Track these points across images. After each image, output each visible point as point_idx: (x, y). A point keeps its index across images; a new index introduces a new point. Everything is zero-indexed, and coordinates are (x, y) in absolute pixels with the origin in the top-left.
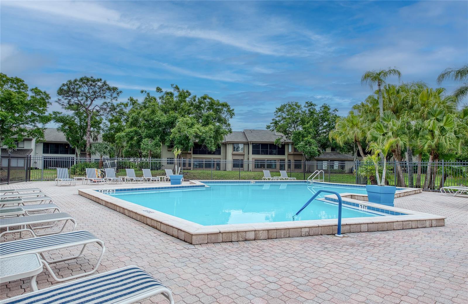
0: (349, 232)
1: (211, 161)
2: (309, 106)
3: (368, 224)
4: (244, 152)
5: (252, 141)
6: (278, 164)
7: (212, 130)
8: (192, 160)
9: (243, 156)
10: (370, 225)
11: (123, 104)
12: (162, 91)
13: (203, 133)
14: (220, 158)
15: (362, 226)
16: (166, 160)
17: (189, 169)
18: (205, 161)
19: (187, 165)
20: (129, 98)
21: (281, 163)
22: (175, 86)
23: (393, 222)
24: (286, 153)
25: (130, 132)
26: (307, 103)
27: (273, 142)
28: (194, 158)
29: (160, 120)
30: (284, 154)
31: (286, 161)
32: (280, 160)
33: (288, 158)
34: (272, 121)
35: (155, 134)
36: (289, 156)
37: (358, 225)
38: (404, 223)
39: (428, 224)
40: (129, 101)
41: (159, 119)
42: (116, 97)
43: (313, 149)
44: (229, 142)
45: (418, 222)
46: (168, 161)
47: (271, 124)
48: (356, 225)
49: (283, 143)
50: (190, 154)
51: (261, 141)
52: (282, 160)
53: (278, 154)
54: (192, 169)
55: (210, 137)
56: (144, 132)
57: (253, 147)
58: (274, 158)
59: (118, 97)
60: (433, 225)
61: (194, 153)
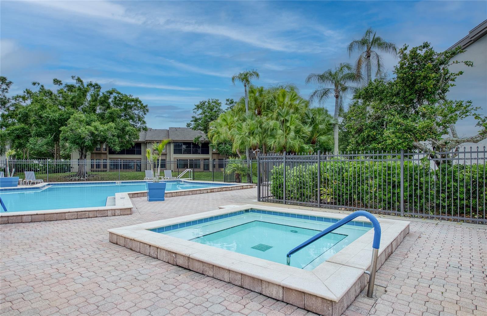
0: (7, 222)
1: (118, 162)
2: (231, 103)
3: (31, 215)
4: (166, 151)
5: (173, 139)
6: (202, 163)
7: (112, 128)
8: (108, 161)
9: (165, 156)
10: (33, 217)
11: (20, 97)
12: (61, 84)
13: (101, 131)
14: (141, 158)
15: (24, 218)
16: (77, 162)
17: (105, 171)
18: (123, 162)
19: (102, 167)
20: (25, 91)
21: (204, 162)
22: (77, 78)
23: (65, 213)
24: (210, 152)
25: (15, 130)
26: (227, 100)
27: (193, 141)
28: (110, 158)
29: (49, 117)
30: (208, 153)
31: (211, 160)
32: (204, 160)
33: (212, 158)
34: (192, 119)
35: (47, 132)
36: (213, 155)
37: (19, 217)
38: (79, 213)
39: (109, 213)
40: (26, 94)
41: (48, 115)
42: (6, 89)
43: (227, 148)
44: (149, 140)
45: (97, 212)
46: (79, 162)
47: (191, 121)
48: (16, 217)
49: (203, 142)
50: (105, 154)
51: (183, 139)
52: (205, 159)
53: (202, 153)
54: (108, 171)
55: (113, 136)
56: (34, 130)
57: (175, 146)
58: (197, 157)
59: (8, 88)
60: (116, 214)
61: (109, 154)
